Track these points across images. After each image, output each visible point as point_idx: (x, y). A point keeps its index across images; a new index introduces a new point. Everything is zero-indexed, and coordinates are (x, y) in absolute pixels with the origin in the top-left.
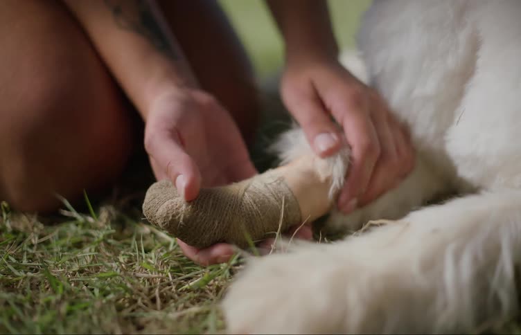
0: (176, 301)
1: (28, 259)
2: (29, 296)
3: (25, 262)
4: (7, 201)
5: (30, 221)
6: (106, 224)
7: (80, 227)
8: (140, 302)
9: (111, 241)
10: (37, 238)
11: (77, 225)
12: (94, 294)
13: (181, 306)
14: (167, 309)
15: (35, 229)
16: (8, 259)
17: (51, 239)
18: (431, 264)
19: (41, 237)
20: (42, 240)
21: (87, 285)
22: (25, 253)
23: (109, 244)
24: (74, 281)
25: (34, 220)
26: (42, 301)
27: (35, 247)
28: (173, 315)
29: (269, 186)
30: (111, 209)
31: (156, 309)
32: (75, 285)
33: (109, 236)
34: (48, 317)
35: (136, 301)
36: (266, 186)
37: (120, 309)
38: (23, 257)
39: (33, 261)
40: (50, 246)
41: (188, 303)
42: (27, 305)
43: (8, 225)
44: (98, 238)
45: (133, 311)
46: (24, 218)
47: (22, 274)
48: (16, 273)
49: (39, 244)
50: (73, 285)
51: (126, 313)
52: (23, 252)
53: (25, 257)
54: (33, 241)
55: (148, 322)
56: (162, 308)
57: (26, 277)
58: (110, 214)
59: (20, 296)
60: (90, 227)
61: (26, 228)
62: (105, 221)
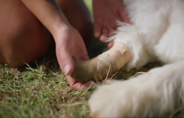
0: (70, 100)
1: (16, 84)
2: (18, 99)
3: (14, 85)
4: (7, 64)
5: (15, 70)
6: (42, 71)
7: (33, 73)
8: (57, 100)
9: (44, 78)
10: (18, 77)
11: (32, 72)
12: (40, 97)
13: (72, 102)
14: (67, 103)
15: (17, 74)
16: (8, 85)
17: (23, 77)
18: (159, 87)
19: (19, 76)
20: (20, 77)
21: (38, 94)
22: (14, 82)
23: (44, 79)
24: (33, 93)
25: (16, 70)
26: (23, 101)
27: (17, 80)
28: (69, 105)
29: (105, 58)
30: (44, 66)
31: (63, 103)
32: (34, 94)
33: (44, 76)
34: (26, 106)
35: (56, 100)
36: (104, 58)
37: (51, 103)
38: (13, 84)
39: (17, 85)
40: (22, 80)
41: (74, 101)
42: (17, 102)
43: (7, 72)
44: (40, 77)
45: (55, 104)
46: (12, 69)
47: (14, 90)
48: (12, 90)
49: (19, 79)
50: (33, 94)
51: (53, 104)
52: (13, 82)
53: (14, 84)
54: (17, 78)
55: (61, 108)
56: (65, 102)
57: (16, 91)
58: (43, 68)
59: (14, 98)
60: (36, 73)
61: (13, 73)
62: (41, 71)
